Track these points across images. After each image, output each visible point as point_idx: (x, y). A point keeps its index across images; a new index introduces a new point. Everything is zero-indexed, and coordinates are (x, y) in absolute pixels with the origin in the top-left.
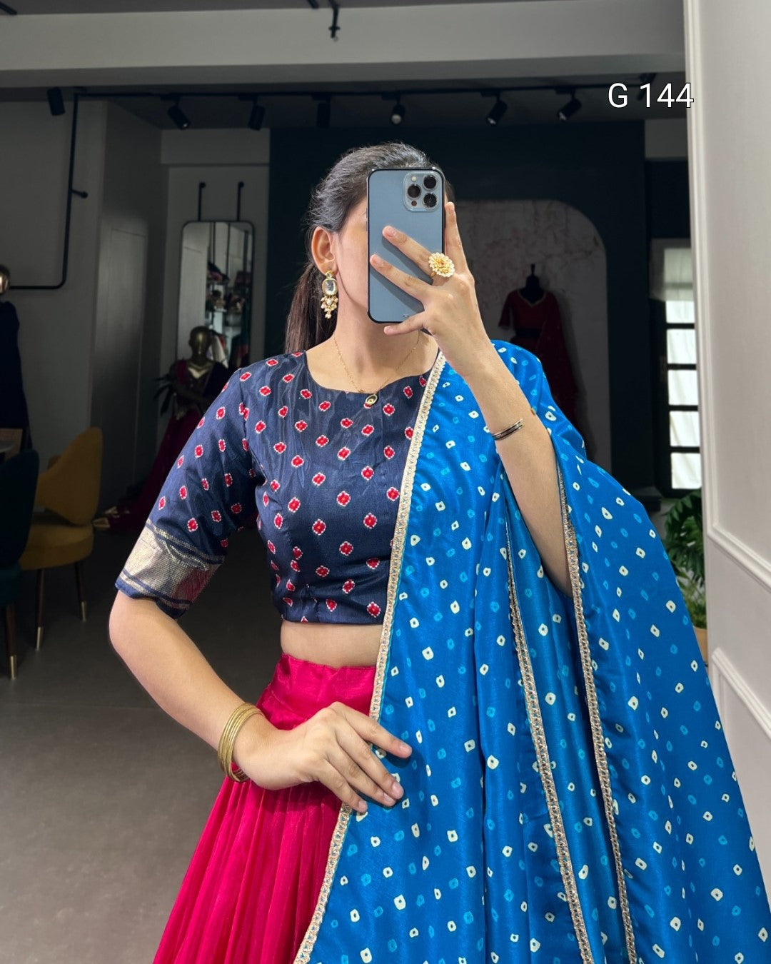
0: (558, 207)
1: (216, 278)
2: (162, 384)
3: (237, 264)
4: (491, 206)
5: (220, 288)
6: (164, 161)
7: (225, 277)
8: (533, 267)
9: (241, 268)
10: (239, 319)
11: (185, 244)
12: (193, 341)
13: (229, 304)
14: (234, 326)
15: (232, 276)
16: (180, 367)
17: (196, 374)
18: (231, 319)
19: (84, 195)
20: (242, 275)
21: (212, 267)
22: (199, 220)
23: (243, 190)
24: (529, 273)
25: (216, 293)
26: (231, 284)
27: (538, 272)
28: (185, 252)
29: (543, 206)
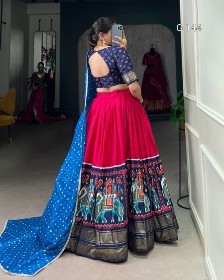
0: (160, 26)
1: (43, 50)
2: (29, 80)
3: (50, 46)
4: (138, 26)
5: (45, 54)
6: (28, 13)
7: (46, 50)
8: (152, 45)
9: (51, 48)
10: (50, 64)
11: (35, 38)
12: (39, 67)
13: (48, 59)
14: (49, 66)
15: (48, 50)
16: (35, 74)
17: (40, 77)
18: (48, 64)
19: (5, 23)
20: (51, 49)
21: (43, 47)
22: (39, 31)
23: (52, 22)
24: (151, 48)
25: (43, 55)
26: (48, 53)
27: (154, 47)
28: (35, 41)
29: (155, 26)
